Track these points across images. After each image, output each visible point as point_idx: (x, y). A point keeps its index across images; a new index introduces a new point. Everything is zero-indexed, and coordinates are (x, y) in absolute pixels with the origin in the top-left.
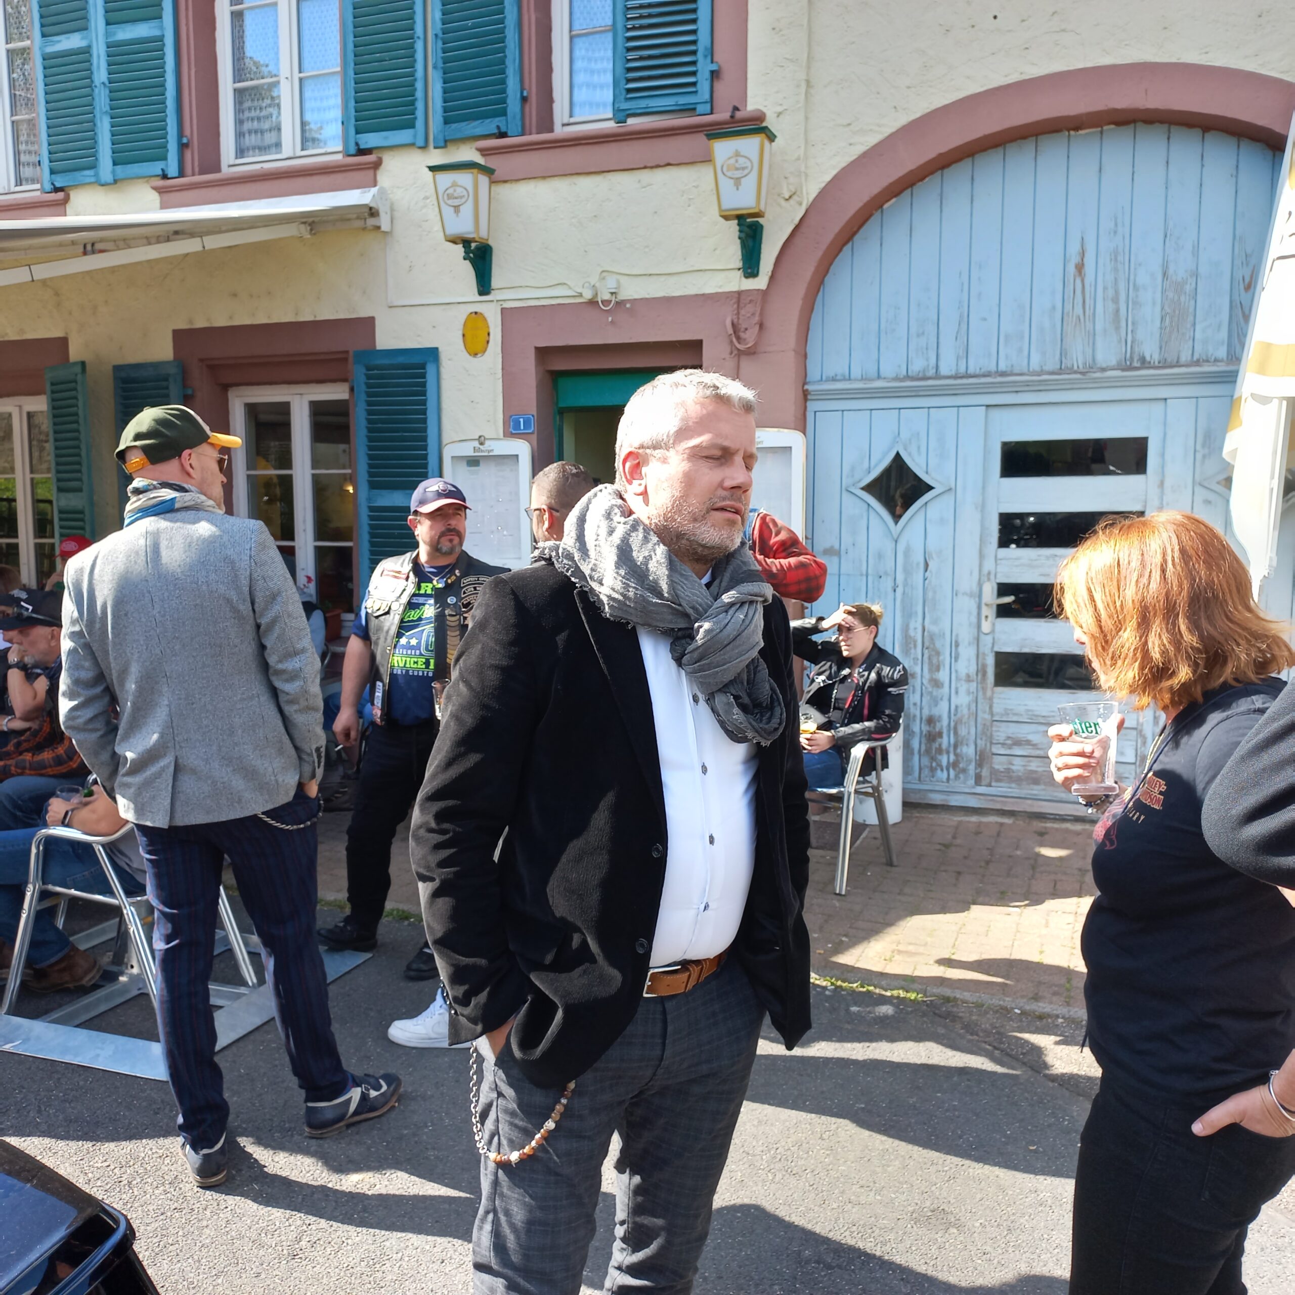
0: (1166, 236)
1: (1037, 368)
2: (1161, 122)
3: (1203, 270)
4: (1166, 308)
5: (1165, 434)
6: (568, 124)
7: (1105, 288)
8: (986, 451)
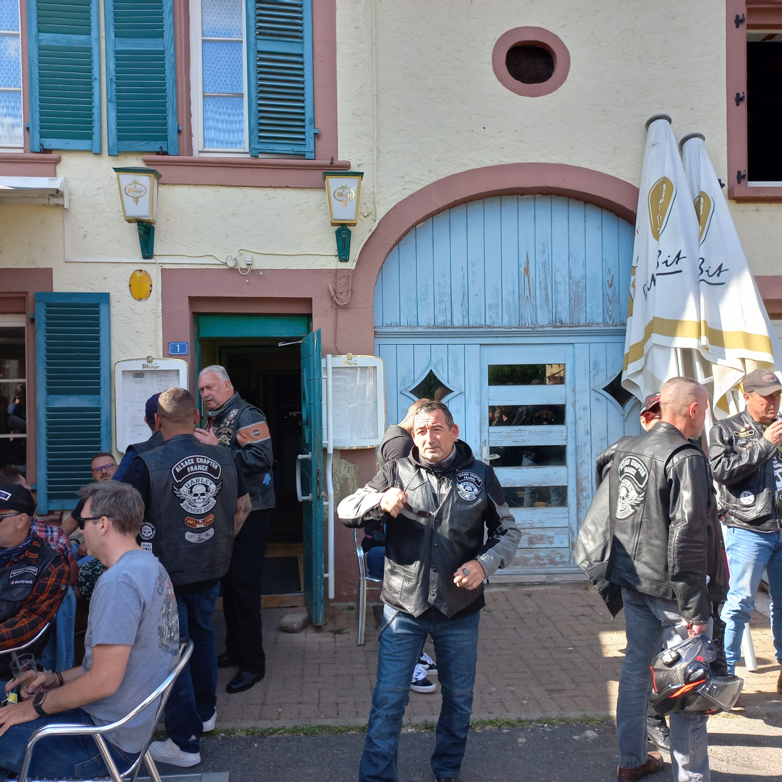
0: (569, 257)
1: (507, 324)
2: (564, 196)
3: (589, 275)
4: (571, 295)
5: (574, 363)
6: (203, 152)
7: (540, 282)
8: (481, 371)
